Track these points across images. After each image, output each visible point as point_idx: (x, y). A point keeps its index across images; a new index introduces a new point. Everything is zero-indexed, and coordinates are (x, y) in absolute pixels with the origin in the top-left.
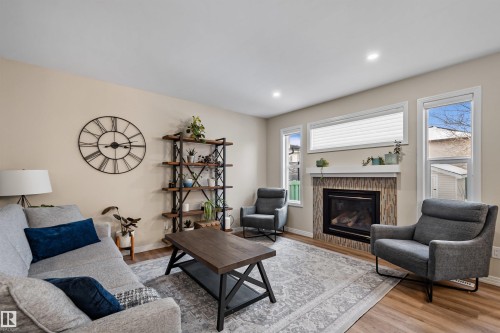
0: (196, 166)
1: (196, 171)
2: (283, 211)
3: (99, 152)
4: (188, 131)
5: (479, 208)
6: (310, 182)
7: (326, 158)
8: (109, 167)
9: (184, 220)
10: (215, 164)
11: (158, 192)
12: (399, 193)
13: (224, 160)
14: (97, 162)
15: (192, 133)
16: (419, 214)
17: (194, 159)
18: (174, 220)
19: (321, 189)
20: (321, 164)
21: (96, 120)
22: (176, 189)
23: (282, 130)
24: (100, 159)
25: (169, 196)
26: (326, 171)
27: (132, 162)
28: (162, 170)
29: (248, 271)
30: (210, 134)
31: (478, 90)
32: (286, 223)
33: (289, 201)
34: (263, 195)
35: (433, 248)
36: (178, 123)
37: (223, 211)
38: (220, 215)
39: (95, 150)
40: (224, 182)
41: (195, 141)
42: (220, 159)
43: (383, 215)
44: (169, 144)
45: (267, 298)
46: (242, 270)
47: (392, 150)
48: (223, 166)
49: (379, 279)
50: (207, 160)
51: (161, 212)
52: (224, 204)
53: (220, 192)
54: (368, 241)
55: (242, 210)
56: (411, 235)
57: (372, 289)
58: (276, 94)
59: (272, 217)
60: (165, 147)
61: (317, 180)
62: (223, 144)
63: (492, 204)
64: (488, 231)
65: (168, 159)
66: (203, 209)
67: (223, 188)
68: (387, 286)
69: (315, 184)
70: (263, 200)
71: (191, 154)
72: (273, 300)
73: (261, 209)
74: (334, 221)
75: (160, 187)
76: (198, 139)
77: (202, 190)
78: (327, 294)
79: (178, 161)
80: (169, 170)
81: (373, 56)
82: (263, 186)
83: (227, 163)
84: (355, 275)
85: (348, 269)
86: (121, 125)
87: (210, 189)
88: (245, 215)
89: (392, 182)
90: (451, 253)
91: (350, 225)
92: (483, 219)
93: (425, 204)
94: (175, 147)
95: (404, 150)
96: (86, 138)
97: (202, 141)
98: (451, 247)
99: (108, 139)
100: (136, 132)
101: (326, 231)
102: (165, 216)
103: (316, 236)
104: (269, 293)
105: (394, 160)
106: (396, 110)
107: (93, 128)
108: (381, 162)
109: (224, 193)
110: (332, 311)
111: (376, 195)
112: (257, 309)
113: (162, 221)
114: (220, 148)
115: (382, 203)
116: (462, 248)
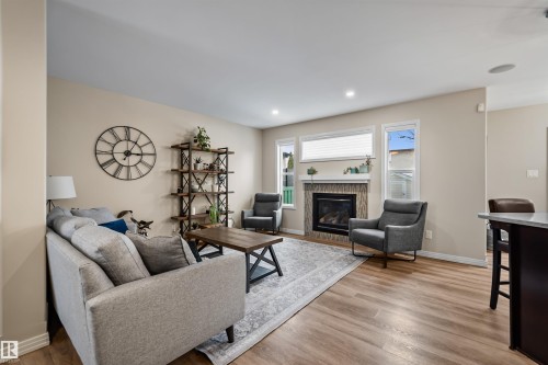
0: (200, 172)
1: (202, 177)
2: (279, 212)
3: (114, 160)
4: (195, 141)
5: (416, 204)
6: (302, 187)
7: (315, 167)
8: (123, 174)
9: (193, 222)
10: (217, 171)
11: (167, 197)
12: (369, 195)
13: (227, 167)
14: (112, 168)
15: (198, 142)
16: (382, 210)
17: (200, 166)
18: (181, 223)
19: (311, 194)
20: (312, 172)
21: (111, 130)
22: (183, 194)
23: (277, 142)
24: (115, 166)
25: (176, 201)
26: (316, 178)
27: (143, 169)
28: (170, 176)
29: (264, 252)
30: (214, 144)
31: (418, 122)
32: (281, 225)
33: (284, 205)
34: (259, 199)
35: (387, 231)
36: (184, 133)
37: (226, 214)
38: (222, 218)
39: (110, 157)
40: (227, 188)
41: (202, 150)
42: (222, 167)
43: (358, 213)
44: (176, 153)
45: (276, 274)
46: (259, 252)
47: (364, 162)
48: (226, 173)
49: (354, 259)
50: (211, 167)
51: (169, 216)
52: (227, 208)
53: (222, 197)
54: (346, 234)
55: (243, 213)
56: (376, 225)
57: (349, 264)
58: (275, 112)
59: (270, 218)
60: (172, 155)
61: (308, 186)
62: (226, 153)
63: (424, 201)
64: (421, 219)
65: (176, 167)
66: (208, 212)
67: (226, 193)
68: (359, 262)
69: (306, 189)
70: (260, 204)
71: (198, 162)
72: (280, 275)
73: (258, 212)
74: (322, 220)
75: (168, 193)
76: (203, 148)
77: (206, 195)
78: (318, 268)
79: (185, 168)
80: (176, 177)
81: (350, 94)
82: (260, 192)
83: (229, 170)
84: (338, 258)
85: (332, 254)
86: (134, 135)
87: (213, 194)
88: (246, 217)
89: (364, 186)
90: (397, 234)
91: (334, 222)
92: (419, 211)
93: (386, 203)
94: (182, 155)
95: (372, 162)
96: (102, 147)
97: (208, 150)
98: (398, 230)
99: (122, 147)
100: (148, 141)
101: (315, 228)
102: (173, 219)
103: (306, 234)
104: (278, 270)
105: (366, 170)
106: (368, 131)
107: (108, 137)
108: (357, 171)
109: (227, 198)
110: (323, 277)
111: (353, 197)
112: (270, 280)
113: (170, 224)
114: (222, 157)
115: (357, 203)
116: (405, 230)
